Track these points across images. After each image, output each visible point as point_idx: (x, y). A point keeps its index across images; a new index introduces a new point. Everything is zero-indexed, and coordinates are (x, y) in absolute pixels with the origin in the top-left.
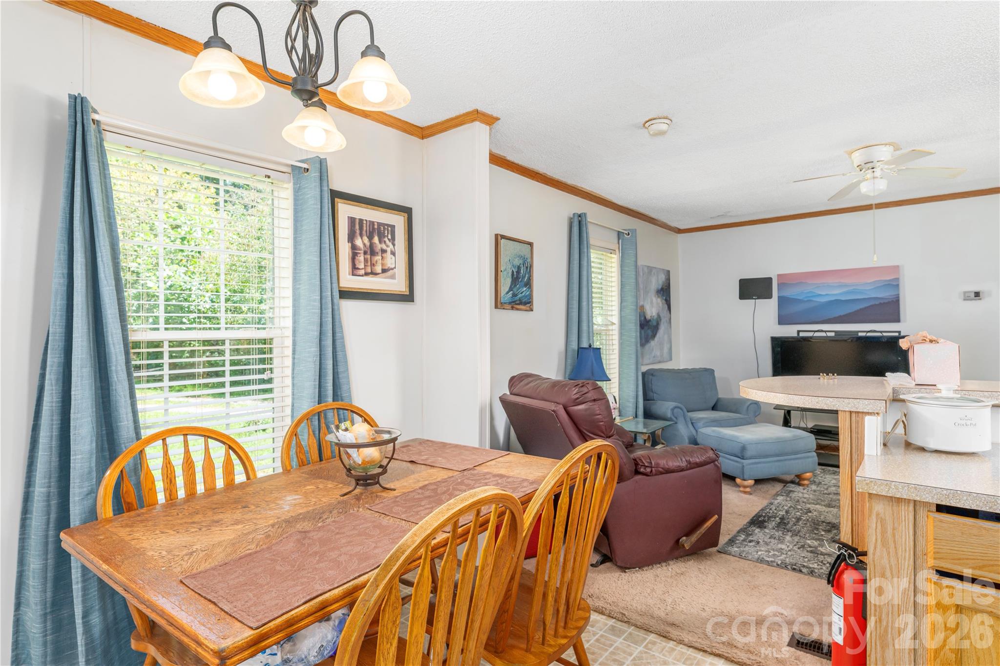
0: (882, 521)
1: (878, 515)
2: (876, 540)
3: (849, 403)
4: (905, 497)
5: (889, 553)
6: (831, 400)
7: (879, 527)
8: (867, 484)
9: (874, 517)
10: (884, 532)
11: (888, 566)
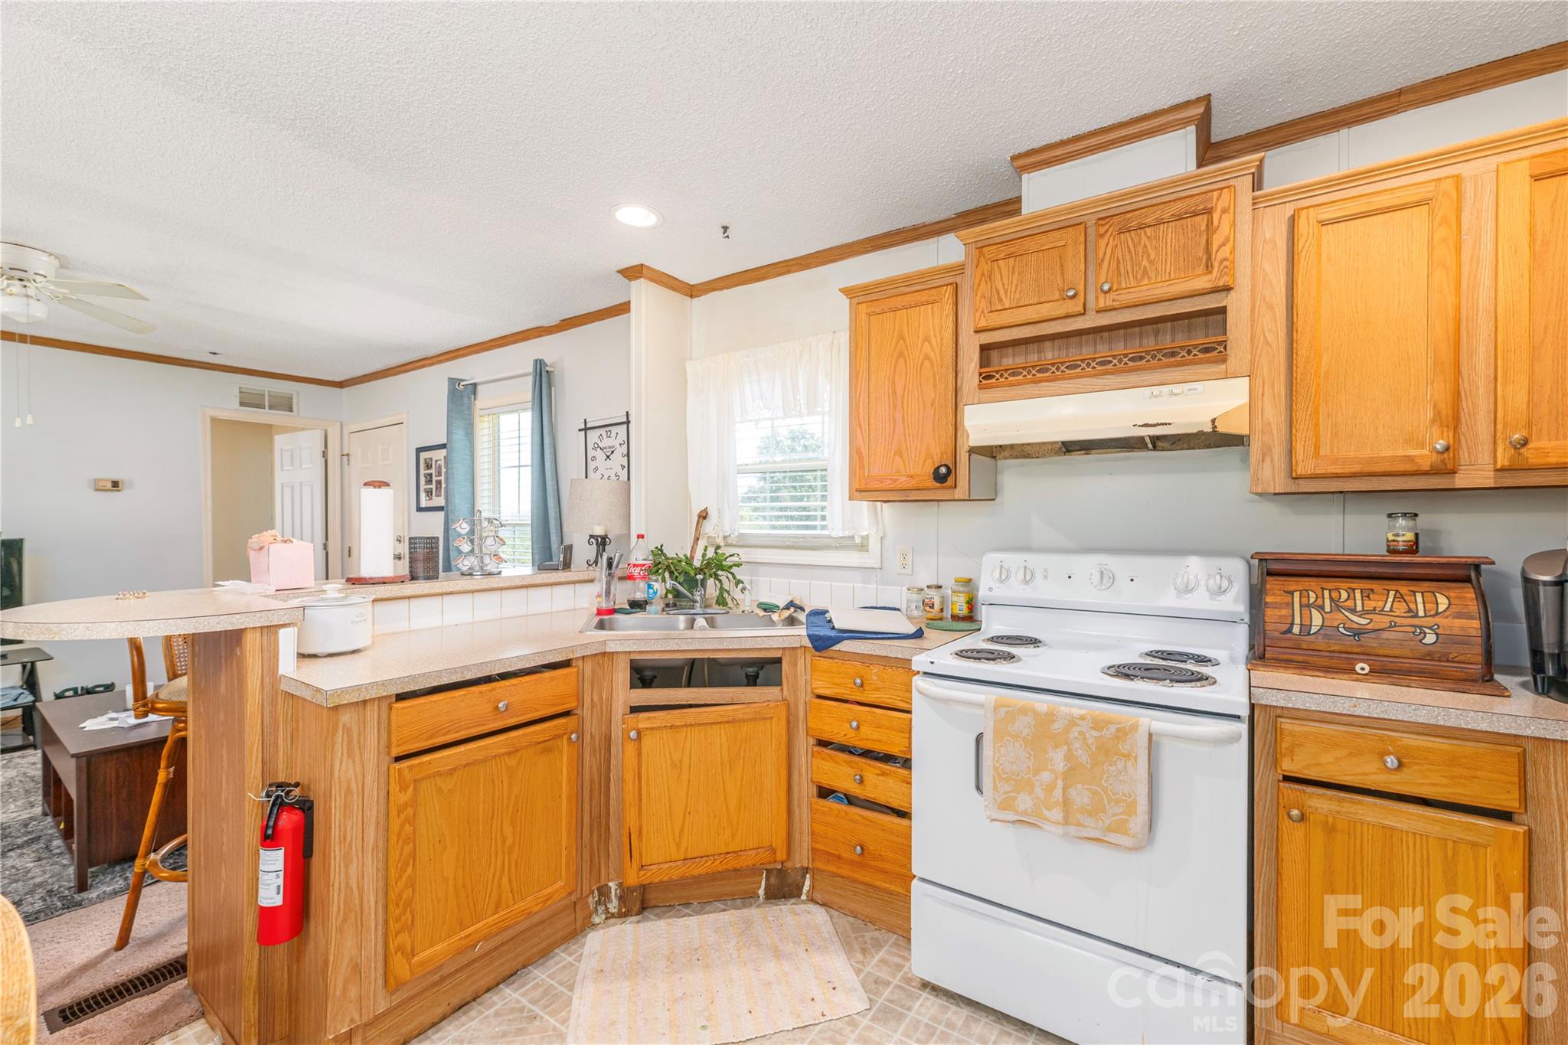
0: (348, 730)
1: (344, 726)
2: (342, 754)
3: (261, 617)
4: (374, 696)
5: (354, 762)
6: (238, 616)
7: (345, 739)
8: (339, 696)
9: (340, 731)
10: (350, 742)
11: (353, 777)
